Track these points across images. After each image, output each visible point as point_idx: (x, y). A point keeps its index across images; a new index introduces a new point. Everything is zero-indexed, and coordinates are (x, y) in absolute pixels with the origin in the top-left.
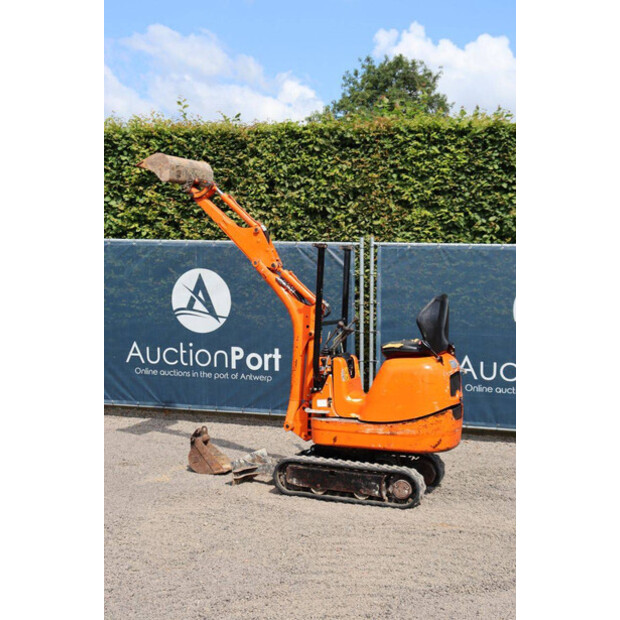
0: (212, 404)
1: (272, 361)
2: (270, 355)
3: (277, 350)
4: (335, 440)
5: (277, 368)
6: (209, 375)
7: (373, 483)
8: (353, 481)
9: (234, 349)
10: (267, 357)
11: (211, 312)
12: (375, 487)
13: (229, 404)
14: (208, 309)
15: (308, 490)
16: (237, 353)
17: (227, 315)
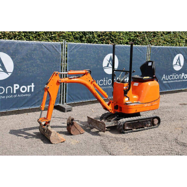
0: (5, 108)
1: (31, 88)
2: (30, 86)
3: (33, 84)
4: (136, 111)
5: (33, 91)
6: (4, 97)
7: (149, 122)
8: (144, 123)
9: (15, 85)
10: (29, 87)
11: (5, 71)
12: (149, 123)
13: (12, 107)
14: (3, 70)
15: (131, 130)
16: (17, 87)
17: (12, 72)
